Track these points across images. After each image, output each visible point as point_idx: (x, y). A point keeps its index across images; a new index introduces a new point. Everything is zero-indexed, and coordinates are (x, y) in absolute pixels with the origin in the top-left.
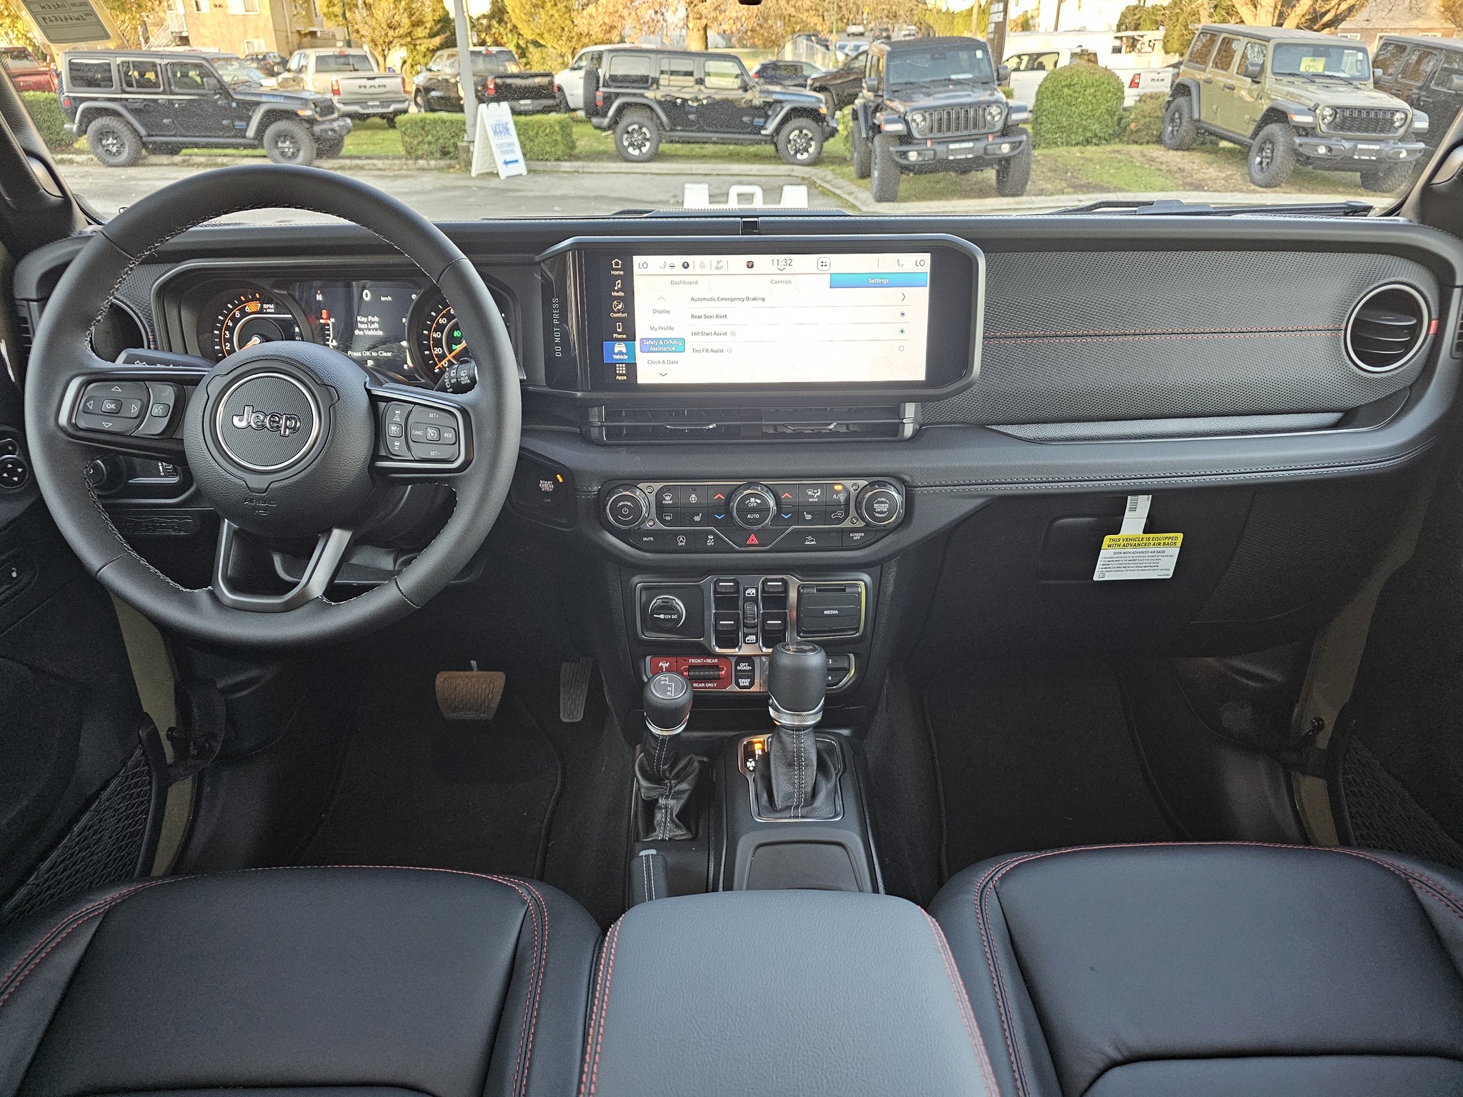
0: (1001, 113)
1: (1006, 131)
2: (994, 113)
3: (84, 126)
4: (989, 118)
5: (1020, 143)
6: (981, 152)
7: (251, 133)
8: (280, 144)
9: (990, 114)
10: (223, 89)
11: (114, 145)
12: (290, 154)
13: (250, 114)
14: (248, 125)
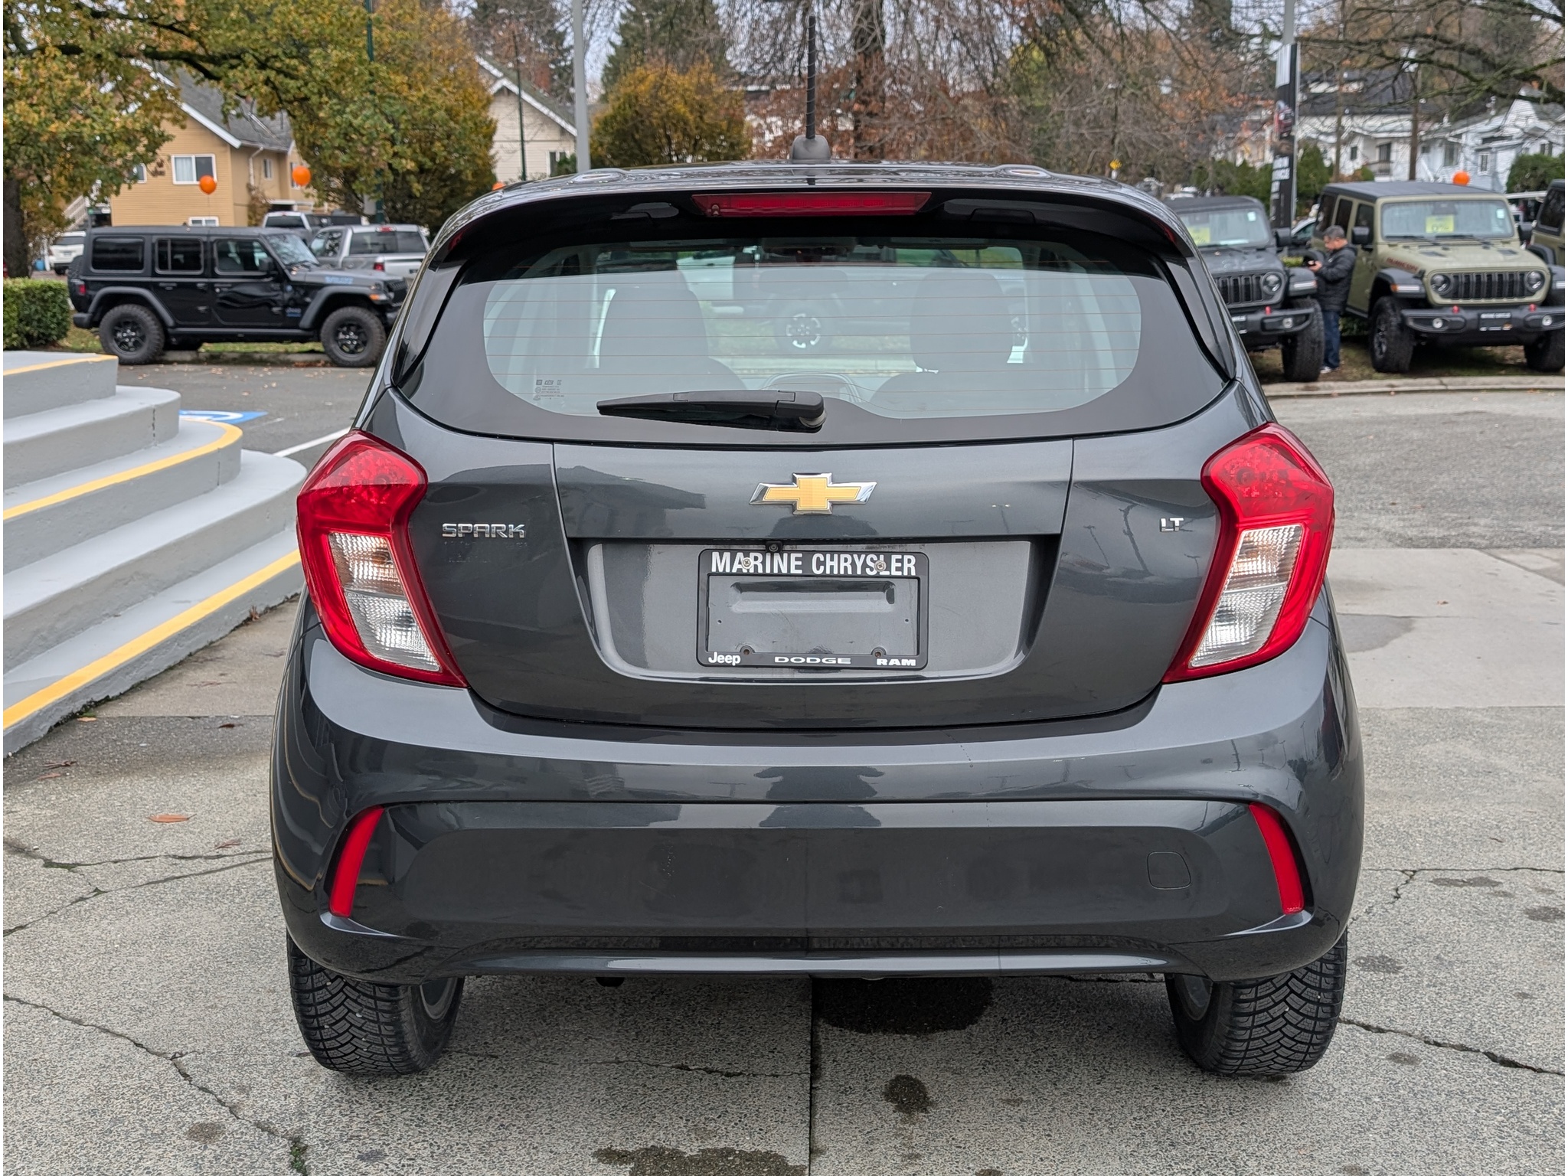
0: (1280, 282)
1: (1289, 301)
2: (1271, 283)
3: (98, 314)
4: (1265, 288)
5: (1307, 316)
6: (1258, 328)
7: (307, 320)
8: (341, 336)
9: (1266, 283)
10: (277, 273)
11: (130, 337)
12: (352, 347)
13: (308, 300)
14: (303, 313)
